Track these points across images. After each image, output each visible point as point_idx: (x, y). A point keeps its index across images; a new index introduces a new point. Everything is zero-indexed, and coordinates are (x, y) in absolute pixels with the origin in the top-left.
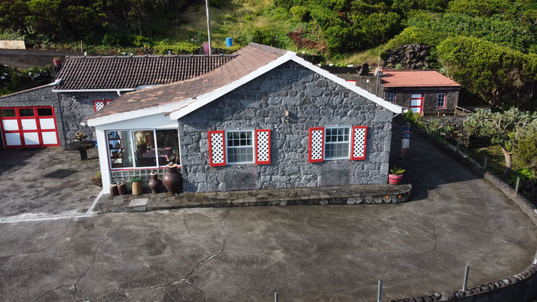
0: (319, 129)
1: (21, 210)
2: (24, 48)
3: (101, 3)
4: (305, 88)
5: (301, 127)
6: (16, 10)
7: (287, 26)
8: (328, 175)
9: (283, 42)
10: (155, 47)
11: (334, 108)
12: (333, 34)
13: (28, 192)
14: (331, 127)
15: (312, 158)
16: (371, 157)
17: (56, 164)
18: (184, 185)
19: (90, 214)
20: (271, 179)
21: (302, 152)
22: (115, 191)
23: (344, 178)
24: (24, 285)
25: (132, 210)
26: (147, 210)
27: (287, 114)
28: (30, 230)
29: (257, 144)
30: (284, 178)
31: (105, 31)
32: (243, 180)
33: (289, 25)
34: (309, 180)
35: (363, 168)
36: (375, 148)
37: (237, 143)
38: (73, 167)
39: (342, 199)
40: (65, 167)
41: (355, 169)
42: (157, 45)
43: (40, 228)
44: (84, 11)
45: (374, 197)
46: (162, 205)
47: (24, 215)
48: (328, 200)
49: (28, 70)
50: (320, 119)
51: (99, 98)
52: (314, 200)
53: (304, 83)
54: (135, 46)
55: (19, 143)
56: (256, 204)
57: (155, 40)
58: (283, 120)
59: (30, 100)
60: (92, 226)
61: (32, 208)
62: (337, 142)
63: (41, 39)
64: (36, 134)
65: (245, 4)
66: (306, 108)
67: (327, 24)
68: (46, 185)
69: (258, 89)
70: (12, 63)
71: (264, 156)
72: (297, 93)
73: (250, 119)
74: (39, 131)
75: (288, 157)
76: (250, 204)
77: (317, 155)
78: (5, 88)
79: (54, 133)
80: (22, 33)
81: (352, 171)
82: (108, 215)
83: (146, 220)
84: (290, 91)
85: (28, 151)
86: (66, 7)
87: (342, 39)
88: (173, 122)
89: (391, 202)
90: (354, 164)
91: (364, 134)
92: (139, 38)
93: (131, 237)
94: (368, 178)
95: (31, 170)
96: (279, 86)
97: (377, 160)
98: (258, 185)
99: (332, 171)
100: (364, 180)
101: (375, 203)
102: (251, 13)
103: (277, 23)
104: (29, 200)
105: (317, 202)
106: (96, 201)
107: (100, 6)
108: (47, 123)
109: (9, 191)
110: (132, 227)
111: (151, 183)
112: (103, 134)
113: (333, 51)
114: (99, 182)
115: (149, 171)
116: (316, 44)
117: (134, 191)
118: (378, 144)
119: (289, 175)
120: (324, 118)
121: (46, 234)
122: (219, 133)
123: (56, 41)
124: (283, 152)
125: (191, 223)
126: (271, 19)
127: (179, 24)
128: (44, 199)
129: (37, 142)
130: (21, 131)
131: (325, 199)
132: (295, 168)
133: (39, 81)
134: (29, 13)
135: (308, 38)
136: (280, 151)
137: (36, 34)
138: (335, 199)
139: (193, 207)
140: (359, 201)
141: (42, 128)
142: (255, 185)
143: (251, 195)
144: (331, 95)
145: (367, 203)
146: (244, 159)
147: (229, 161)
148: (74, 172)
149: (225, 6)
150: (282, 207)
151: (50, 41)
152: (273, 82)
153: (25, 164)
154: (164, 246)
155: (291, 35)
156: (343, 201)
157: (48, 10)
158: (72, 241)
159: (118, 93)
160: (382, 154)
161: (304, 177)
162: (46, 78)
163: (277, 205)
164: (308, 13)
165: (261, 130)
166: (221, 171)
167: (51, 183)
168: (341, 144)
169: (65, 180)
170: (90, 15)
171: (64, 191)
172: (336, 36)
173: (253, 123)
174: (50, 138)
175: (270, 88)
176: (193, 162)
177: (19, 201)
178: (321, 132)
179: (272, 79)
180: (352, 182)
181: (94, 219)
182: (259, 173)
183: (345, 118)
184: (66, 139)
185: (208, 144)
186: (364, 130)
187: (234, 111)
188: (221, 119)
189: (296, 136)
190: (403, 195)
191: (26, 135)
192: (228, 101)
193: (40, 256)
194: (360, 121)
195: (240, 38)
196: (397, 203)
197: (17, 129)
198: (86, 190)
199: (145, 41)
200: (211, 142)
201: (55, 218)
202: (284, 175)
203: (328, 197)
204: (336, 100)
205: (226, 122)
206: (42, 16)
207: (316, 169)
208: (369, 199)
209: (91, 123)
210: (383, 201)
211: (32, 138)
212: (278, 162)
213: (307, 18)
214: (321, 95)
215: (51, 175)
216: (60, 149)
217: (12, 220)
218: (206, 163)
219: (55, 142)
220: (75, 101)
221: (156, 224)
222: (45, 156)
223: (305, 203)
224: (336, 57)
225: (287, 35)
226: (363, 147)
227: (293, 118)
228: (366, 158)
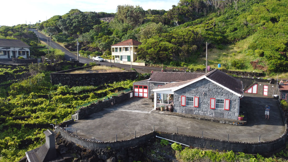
0: (214, 99)
1: (135, 110)
2: (144, 65)
3: (171, 50)
4: (209, 86)
5: (208, 97)
6: (144, 53)
7: (252, 59)
8: (216, 114)
9: (247, 66)
10: (188, 67)
11: (219, 93)
12: (272, 64)
13: (137, 107)
14: (218, 99)
15: (211, 107)
16: (231, 110)
17: (145, 102)
18: (174, 110)
19: (150, 113)
20: (198, 112)
21: (208, 105)
22: (157, 109)
23: (222, 115)
24: (134, 121)
25: (159, 114)
26: (163, 114)
27: (204, 93)
28: (136, 113)
29: (195, 101)
30: (202, 112)
31: (171, 60)
32: (190, 111)
33: (253, 58)
34: (210, 114)
35: (229, 113)
36: (233, 107)
37: (189, 100)
38: (149, 103)
39: (218, 121)
40: (148, 103)
41: (226, 113)
42: (189, 66)
43: (138, 113)
44: (165, 53)
45: (229, 122)
46: (167, 114)
47: (136, 111)
48: (213, 120)
49: (144, 74)
50: (214, 96)
51: (160, 85)
52: (209, 119)
53: (209, 85)
54: (181, 66)
55: (138, 96)
56: (191, 118)
57: (189, 64)
58: (202, 95)
59: (142, 84)
60: (149, 115)
61: (138, 110)
62: (220, 104)
63: (150, 62)
64: (142, 93)
65: (235, 48)
66: (209, 92)
67: (270, 59)
68: (142, 106)
69: (196, 85)
70: (140, 71)
71: (196, 105)
72: (207, 87)
73: (193, 94)
74: (143, 93)
75: (204, 106)
76: (189, 118)
77: (213, 107)
78: (137, 79)
79: (147, 94)
80: (145, 60)
81: (225, 113)
82: (153, 114)
83: (161, 116)
84: (205, 87)
85: (139, 98)
86: (160, 52)
87: (276, 66)
88: (172, 92)
89: (235, 125)
90: (225, 111)
91: (229, 102)
92: (183, 63)
93: (157, 118)
94: (231, 117)
95: (139, 102)
96: (202, 85)
97: (234, 111)
98: (194, 113)
99: (218, 112)
100: (229, 117)
101: (229, 124)
102: (236, 52)
103: (247, 57)
104: (137, 108)
105: (209, 120)
106: (152, 111)
107: (170, 51)
108: (146, 91)
109: (133, 106)
110: (158, 117)
111: (166, 108)
112: (156, 94)
113: (271, 71)
114: (153, 107)
115: (166, 105)
116: (263, 68)
117: (161, 110)
118: (234, 106)
119: (204, 112)
120: (215, 96)
121: (139, 115)
122: (184, 96)
123: (155, 63)
124: (202, 104)
125: (172, 118)
126: (245, 55)
127: (202, 57)
128: (140, 109)
129: (142, 96)
130: (139, 92)
131: (212, 120)
132: (206, 110)
133: (146, 78)
134: (148, 54)
135: (260, 65)
136: (201, 104)
137: (149, 61)
138: (216, 120)
139: (174, 115)
140: (224, 122)
141: (144, 92)
142: (193, 113)
143: (191, 115)
144: (218, 89)
145: (226, 124)
146: (191, 105)
147: (186, 105)
148: (149, 104)
149: (225, 48)
150: (199, 120)
151: (153, 63)
152: (200, 84)
153: (138, 101)
154: (163, 121)
155: (252, 63)
156: (218, 122)
157: (153, 53)
158: (144, 117)
159: (165, 84)
160: (235, 109)
161: (209, 113)
162: (148, 77)
163: (198, 119)
164: (263, 53)
165: (196, 97)
166: (184, 108)
167: (143, 106)
168: (221, 104)
169: (146, 106)
170: (167, 55)
171: (146, 108)
172: (273, 65)
173: (194, 95)
174: (145, 95)
175: (199, 85)
176: (177, 104)
177: (135, 108)
178: (214, 100)
179: (200, 83)
180: (225, 117)
181: (150, 114)
182: (195, 110)
183: (222, 96)
184: (149, 96)
185: (181, 99)
186: (229, 101)
187: (189, 91)
188: (185, 93)
189: (206, 100)
190: (240, 123)
191: (140, 93)
192: (187, 88)
193: (137, 118)
194: (227, 98)
195: (226, 64)
196: (237, 125)
197: (138, 92)
198: (150, 108)
199: (185, 64)
200: (182, 99)
201: (142, 112)
202: (202, 111)
203: (214, 119)
204: (219, 91)
205: (186, 94)
206: (151, 55)
207: (213, 111)
208: (227, 122)
209: (153, 90)
210: (232, 124)
211: (141, 95)
212: (201, 107)
213: (262, 55)
214: (214, 89)
215: (144, 104)
216: (147, 98)
217: (133, 111)
218: (180, 104)
219: (147, 96)
220: (153, 85)
221: (163, 117)
222: (143, 100)
223: (206, 120)
224: (272, 74)
225: (250, 63)
226: (228, 106)
227: (205, 94)
228: (229, 110)
